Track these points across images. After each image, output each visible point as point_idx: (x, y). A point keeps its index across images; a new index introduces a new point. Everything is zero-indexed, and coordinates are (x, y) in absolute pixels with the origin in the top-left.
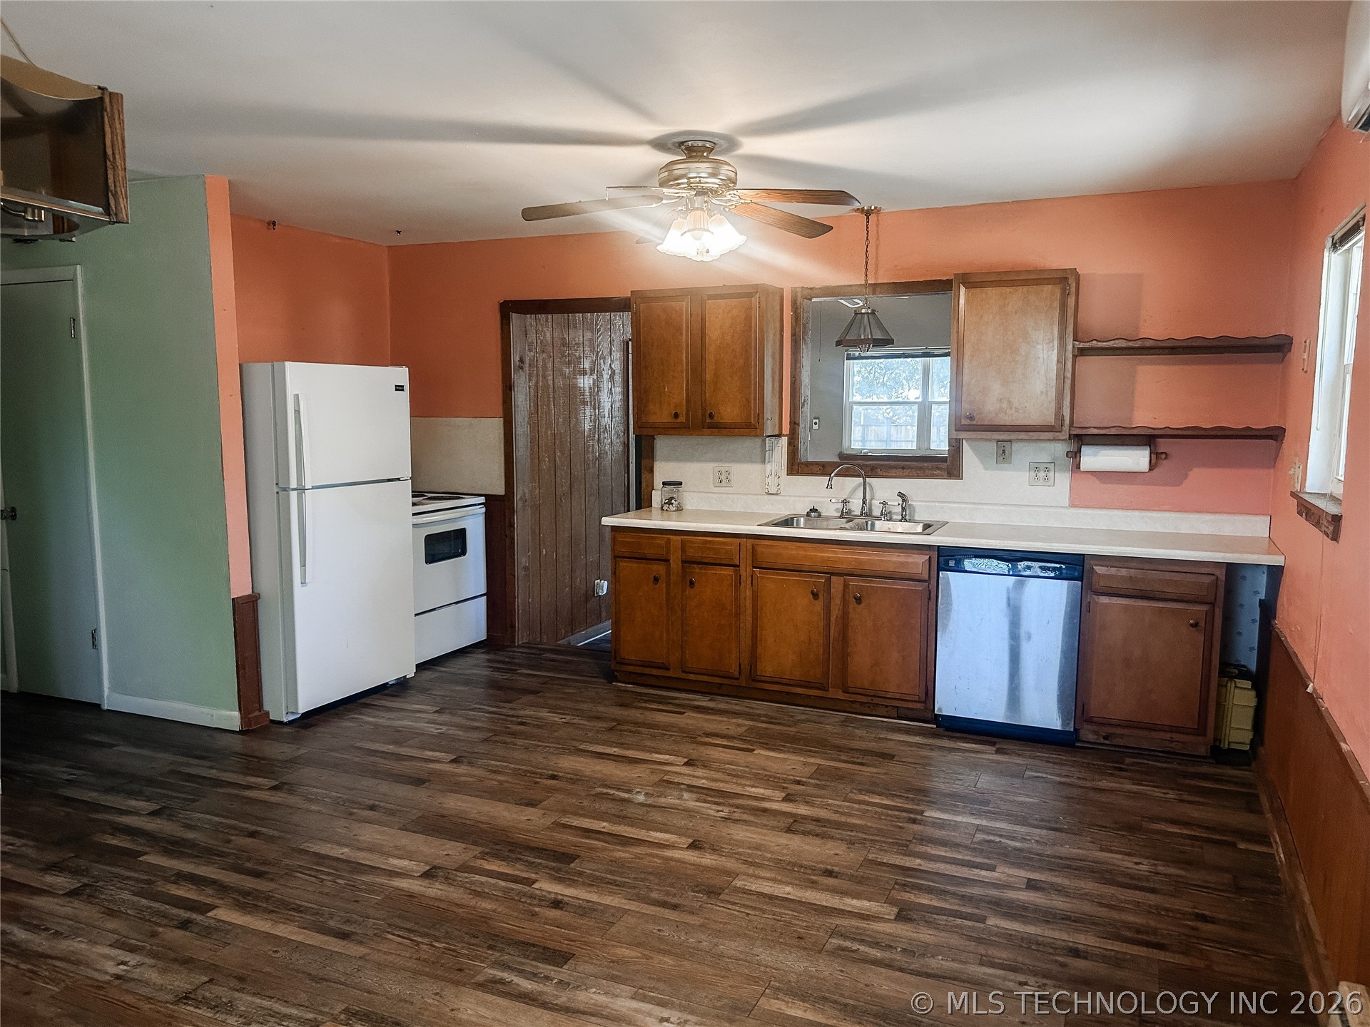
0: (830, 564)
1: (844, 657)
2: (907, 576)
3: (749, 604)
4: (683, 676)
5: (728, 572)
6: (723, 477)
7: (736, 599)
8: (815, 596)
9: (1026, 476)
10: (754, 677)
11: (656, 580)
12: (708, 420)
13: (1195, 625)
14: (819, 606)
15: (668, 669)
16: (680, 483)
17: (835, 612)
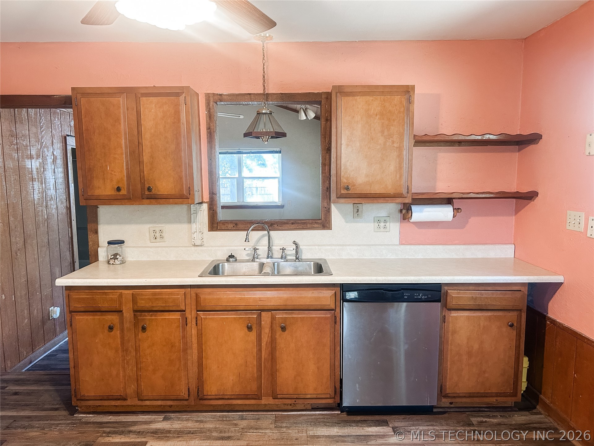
0: (260, 303)
1: (273, 374)
2: (319, 307)
3: (195, 340)
4: (140, 403)
5: (176, 316)
6: (158, 235)
7: (184, 337)
8: (250, 328)
9: (371, 226)
10: (201, 396)
11: (111, 328)
12: (147, 193)
13: (512, 326)
14: (253, 336)
15: (125, 399)
16: (122, 242)
17: (265, 339)
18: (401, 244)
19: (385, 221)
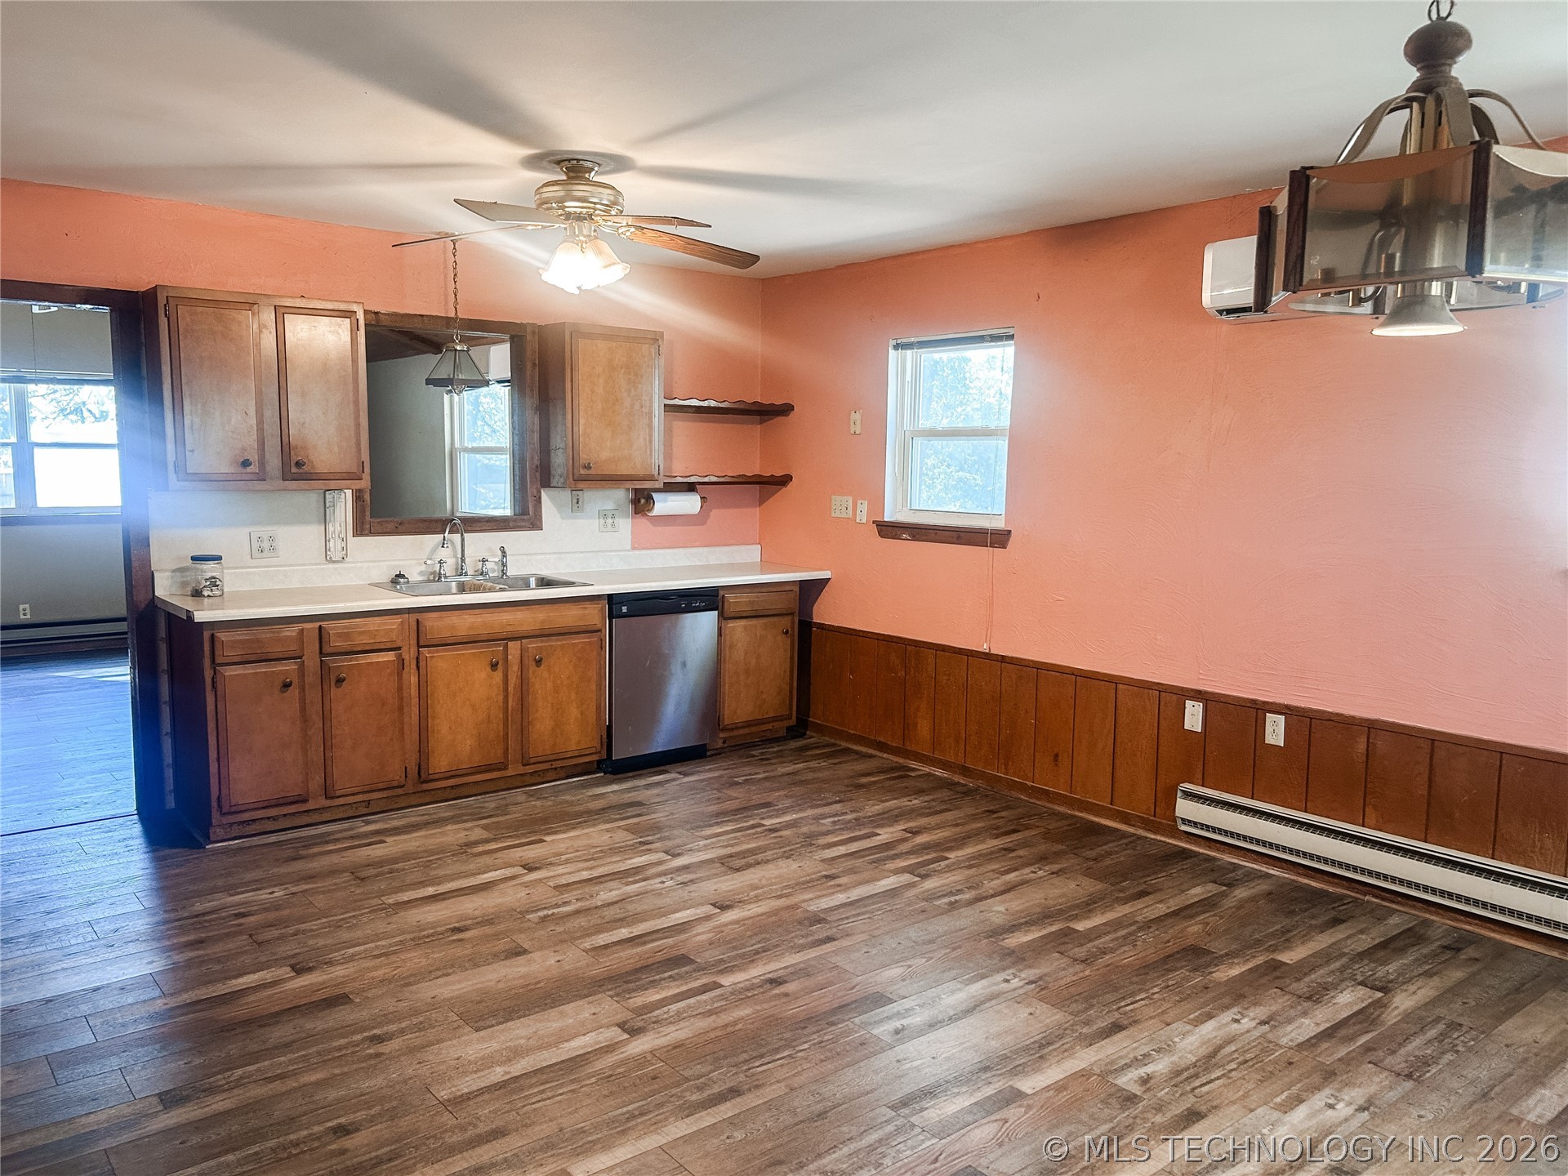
0: (510, 629)
1: (524, 729)
2: (584, 629)
3: (414, 692)
4: (329, 803)
5: (390, 656)
6: (266, 545)
7: (400, 689)
8: (494, 666)
9: (595, 523)
10: (422, 775)
11: (287, 685)
12: (294, 470)
13: (787, 632)
14: (498, 676)
15: (305, 801)
16: (219, 558)
17: (513, 680)
18: (634, 548)
19: (613, 516)
